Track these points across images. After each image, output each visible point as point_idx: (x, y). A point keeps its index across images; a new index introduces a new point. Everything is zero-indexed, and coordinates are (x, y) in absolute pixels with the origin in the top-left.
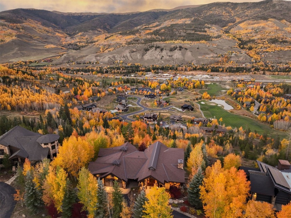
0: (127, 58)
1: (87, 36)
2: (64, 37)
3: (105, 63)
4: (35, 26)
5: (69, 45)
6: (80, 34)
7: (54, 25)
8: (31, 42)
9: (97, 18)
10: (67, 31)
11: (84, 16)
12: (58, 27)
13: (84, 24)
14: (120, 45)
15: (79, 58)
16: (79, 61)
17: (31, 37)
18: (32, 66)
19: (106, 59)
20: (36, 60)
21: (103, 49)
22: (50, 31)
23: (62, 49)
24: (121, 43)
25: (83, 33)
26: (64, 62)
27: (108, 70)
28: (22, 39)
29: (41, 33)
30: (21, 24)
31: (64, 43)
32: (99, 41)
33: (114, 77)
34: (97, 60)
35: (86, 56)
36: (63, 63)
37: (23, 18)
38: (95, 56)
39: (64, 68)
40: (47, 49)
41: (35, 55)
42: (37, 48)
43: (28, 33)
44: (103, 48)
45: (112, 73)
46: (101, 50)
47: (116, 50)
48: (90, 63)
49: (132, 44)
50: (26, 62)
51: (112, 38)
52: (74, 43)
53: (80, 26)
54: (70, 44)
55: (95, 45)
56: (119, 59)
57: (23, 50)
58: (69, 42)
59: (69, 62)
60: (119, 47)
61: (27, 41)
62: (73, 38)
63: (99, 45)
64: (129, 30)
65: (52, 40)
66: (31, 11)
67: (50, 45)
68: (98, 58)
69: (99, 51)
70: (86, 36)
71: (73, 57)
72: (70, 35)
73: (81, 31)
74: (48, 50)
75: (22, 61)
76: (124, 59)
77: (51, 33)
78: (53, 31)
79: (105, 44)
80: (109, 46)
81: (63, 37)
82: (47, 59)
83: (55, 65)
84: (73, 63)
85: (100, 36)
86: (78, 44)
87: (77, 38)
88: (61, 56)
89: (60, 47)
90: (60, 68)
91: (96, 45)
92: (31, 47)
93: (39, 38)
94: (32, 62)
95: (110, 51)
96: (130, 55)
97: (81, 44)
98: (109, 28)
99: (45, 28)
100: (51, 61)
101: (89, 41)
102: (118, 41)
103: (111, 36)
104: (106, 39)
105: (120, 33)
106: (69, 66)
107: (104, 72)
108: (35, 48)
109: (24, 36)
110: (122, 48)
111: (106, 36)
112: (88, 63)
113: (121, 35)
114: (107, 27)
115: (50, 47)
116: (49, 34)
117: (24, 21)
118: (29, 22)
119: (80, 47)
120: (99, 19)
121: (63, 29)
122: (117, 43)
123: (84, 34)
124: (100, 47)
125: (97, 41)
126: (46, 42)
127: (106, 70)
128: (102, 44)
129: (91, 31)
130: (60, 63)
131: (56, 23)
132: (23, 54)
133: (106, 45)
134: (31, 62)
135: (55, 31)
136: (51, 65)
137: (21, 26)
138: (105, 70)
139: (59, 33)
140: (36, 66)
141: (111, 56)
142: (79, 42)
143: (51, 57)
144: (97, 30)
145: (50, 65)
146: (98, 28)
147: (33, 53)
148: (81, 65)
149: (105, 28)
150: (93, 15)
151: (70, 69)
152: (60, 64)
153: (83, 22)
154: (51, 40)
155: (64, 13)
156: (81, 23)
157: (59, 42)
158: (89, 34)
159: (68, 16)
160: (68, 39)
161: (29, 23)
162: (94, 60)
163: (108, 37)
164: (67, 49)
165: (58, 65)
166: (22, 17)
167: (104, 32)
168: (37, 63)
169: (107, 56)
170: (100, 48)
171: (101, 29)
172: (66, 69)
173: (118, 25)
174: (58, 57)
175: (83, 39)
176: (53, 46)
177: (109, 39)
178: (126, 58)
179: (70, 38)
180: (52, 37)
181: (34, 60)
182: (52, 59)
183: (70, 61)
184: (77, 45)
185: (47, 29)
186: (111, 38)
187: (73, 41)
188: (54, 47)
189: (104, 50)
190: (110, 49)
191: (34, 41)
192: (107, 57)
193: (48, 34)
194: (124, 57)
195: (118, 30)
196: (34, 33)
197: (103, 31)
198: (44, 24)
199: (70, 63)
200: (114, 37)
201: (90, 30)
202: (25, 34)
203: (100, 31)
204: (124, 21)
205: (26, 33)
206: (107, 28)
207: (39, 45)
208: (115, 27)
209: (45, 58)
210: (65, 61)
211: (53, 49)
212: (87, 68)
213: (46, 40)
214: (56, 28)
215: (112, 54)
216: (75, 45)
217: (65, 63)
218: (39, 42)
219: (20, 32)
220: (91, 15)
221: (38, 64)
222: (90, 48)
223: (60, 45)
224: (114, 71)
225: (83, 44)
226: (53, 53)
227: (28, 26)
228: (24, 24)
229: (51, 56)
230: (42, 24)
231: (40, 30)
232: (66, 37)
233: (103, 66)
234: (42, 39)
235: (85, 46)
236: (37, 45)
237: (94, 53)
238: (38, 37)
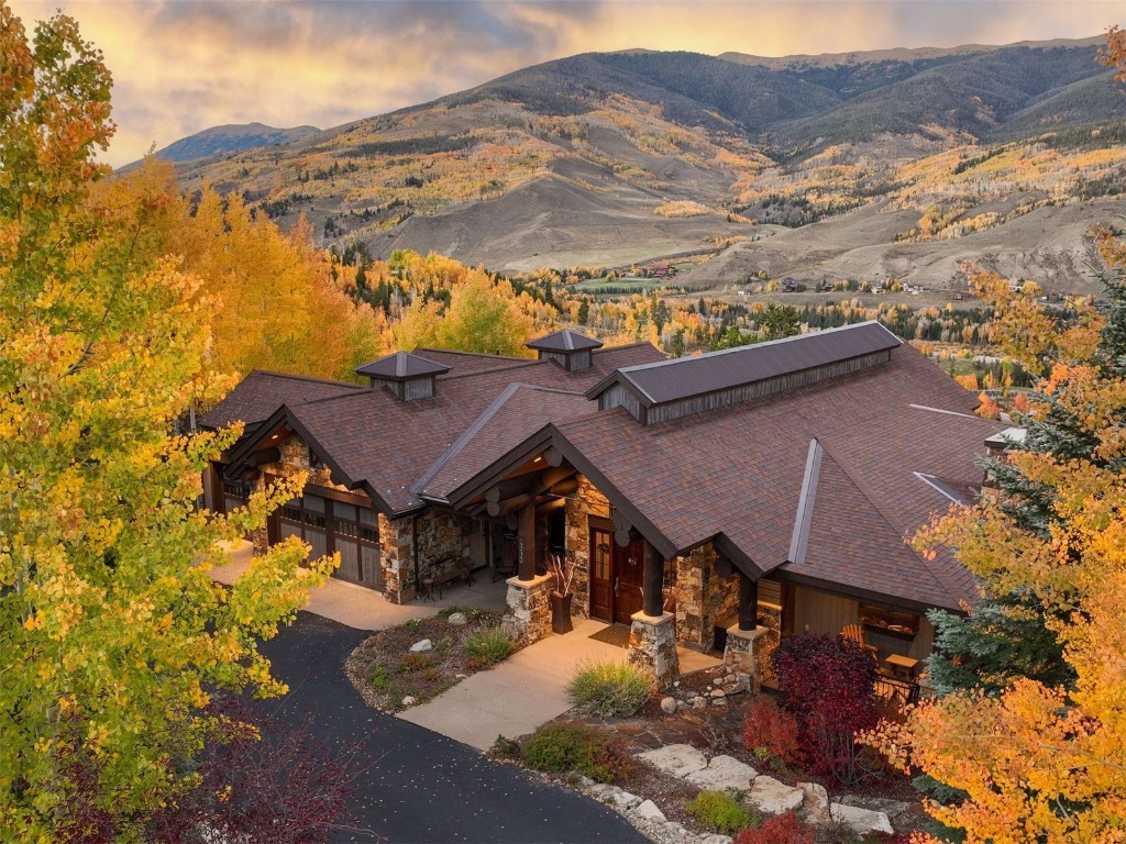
0: (1069, 269)
1: (861, 164)
2: (751, 168)
3: (930, 291)
4: (634, 123)
5: (766, 205)
6: (828, 153)
7: (716, 115)
8: (606, 189)
9: (930, 73)
10: (770, 142)
11: (865, 68)
12: (731, 124)
13: (860, 106)
14: (1032, 198)
15: (801, 261)
16: (797, 276)
17: (608, 171)
18: (585, 291)
19: (943, 272)
20: (608, 266)
21: (934, 221)
22: (694, 145)
23: (729, 220)
24: (1044, 187)
25: (846, 146)
26: (726, 278)
27: (940, 320)
28: (569, 176)
29: (653, 152)
30: (579, 118)
31: (744, 197)
32: (921, 184)
33: (967, 356)
34: (894, 274)
35: (841, 252)
36: (723, 283)
37: (591, 92)
38: (886, 251)
39: (717, 304)
40: (662, 222)
41: (607, 246)
42: (624, 215)
43: (600, 152)
44: (937, 215)
45: (960, 339)
46: (925, 224)
47: (1008, 224)
48: (853, 286)
49: (1113, 192)
50: (564, 276)
51: (996, 167)
52: (792, 196)
53: (837, 114)
54: (775, 199)
55: (893, 198)
56: (1019, 270)
57: (566, 225)
58: (773, 191)
59: (749, 281)
60: (1026, 208)
61: (589, 186)
62: (791, 172)
63: (918, 201)
64: (1105, 124)
65: (693, 181)
66: (630, 59)
67: (681, 203)
68: (902, 263)
69: (912, 232)
70: (857, 161)
71: (772, 255)
72: (780, 159)
73: (834, 139)
74: (668, 227)
75: (552, 270)
76: (1051, 273)
77: (698, 150)
78: (707, 144)
79: (952, 193)
80: (972, 203)
81: (745, 169)
82: (658, 263)
83: (683, 290)
84: (769, 286)
85: (932, 159)
86: (812, 198)
87: (810, 173)
88: (718, 252)
89: (725, 213)
90: (702, 303)
91: (900, 200)
92: (599, 212)
93: (642, 176)
94: (589, 276)
95: (973, 229)
96: (1090, 253)
97: (826, 199)
98: (990, 120)
99: (677, 130)
100: (671, 272)
101: (868, 187)
102: (1030, 177)
103: (991, 155)
104: (960, 169)
105: (1047, 141)
106: (745, 298)
107: (918, 332)
108: (614, 213)
109: (581, 165)
110: (1047, 211)
111: (965, 157)
112: (840, 288)
113: (1050, 146)
114: (980, 116)
115: (677, 212)
116: (687, 157)
117: (595, 104)
118: (613, 107)
119: (821, 213)
120: (939, 74)
121: (752, 131)
122: (1021, 189)
123: (848, 152)
124: (922, 208)
125: (911, 185)
126: (666, 190)
127: (927, 322)
128: (935, 196)
129: (888, 137)
130: (705, 282)
131: (725, 108)
132: (561, 238)
133: (953, 200)
134: (584, 275)
135: (713, 142)
136: (668, 288)
137: (578, 124)
138: (922, 323)
139: (730, 150)
140: (602, 292)
141: (972, 254)
142: (817, 188)
143: (674, 257)
144: (921, 132)
145: (663, 288)
146: (930, 121)
147: (603, 238)
148: (805, 293)
149: (966, 122)
150: (910, 59)
151: (746, 311)
152: (706, 289)
153: (854, 95)
154: (692, 184)
155: (771, 60)
156: (844, 99)
157: (726, 191)
158: (877, 151)
159: (787, 71)
160: (770, 179)
161: (611, 110)
162: (876, 272)
163: (972, 164)
164: (754, 224)
165: (698, 290)
166: (590, 88)
167: (960, 141)
168: (610, 280)
169: (953, 253)
170: (920, 215)
171: (944, 126)
172: (727, 307)
173: (1044, 103)
174: (705, 258)
175: (841, 178)
176: (691, 207)
177: (981, 168)
178: (1063, 267)
179: (780, 174)
180: (700, 172)
181: (597, 267)
182: (677, 267)
183: (756, 275)
184: (803, 203)
185: (681, 132)
186: (994, 164)
187: (788, 188)
188: (694, 211)
189: (941, 223)
190: (976, 219)
191: (617, 187)
192: (951, 259)
193: (682, 158)
194: (1049, 261)
195: (1038, 125)
196: (625, 152)
197: (952, 137)
198: (672, 115)
199: (753, 284)
200: (1010, 159)
201: (883, 131)
202: (588, 158)
203: (934, 138)
204: (1082, 77)
205: (591, 155)
206: (978, 122)
207: (631, 205)
208: (1026, 112)
209: (650, 261)
210: (734, 276)
211: (692, 219)
212: (831, 308)
213: (668, 180)
214: (724, 127)
215: (981, 243)
216: (796, 204)
217: (730, 283)
218: (636, 191)
219: (571, 148)
220: (900, 60)
221: (609, 285)
222: (869, 213)
223: (726, 204)
224: (976, 332)
225: (838, 199)
226: (687, 238)
227: (606, 124)
228: (592, 118)
229: (676, 251)
230: (663, 113)
231: (651, 140)
232: (760, 170)
233: (915, 305)
234: (652, 179)
235: (842, 210)
236: (624, 203)
237: (882, 241)
238: (637, 171)
